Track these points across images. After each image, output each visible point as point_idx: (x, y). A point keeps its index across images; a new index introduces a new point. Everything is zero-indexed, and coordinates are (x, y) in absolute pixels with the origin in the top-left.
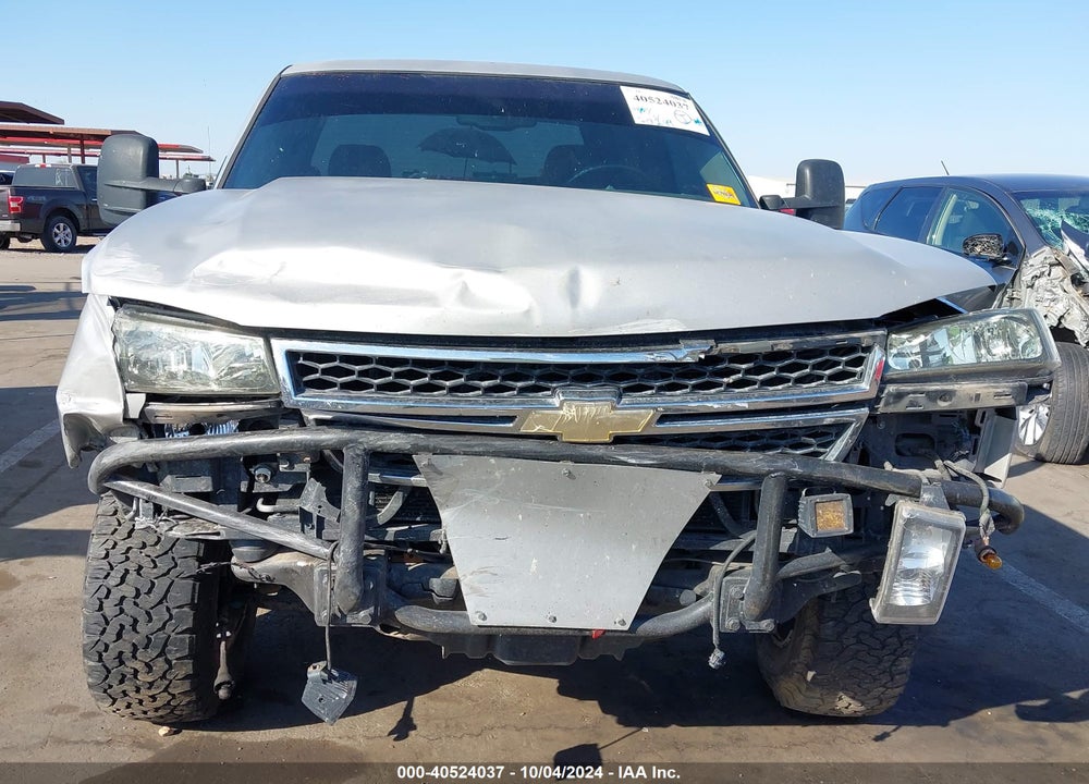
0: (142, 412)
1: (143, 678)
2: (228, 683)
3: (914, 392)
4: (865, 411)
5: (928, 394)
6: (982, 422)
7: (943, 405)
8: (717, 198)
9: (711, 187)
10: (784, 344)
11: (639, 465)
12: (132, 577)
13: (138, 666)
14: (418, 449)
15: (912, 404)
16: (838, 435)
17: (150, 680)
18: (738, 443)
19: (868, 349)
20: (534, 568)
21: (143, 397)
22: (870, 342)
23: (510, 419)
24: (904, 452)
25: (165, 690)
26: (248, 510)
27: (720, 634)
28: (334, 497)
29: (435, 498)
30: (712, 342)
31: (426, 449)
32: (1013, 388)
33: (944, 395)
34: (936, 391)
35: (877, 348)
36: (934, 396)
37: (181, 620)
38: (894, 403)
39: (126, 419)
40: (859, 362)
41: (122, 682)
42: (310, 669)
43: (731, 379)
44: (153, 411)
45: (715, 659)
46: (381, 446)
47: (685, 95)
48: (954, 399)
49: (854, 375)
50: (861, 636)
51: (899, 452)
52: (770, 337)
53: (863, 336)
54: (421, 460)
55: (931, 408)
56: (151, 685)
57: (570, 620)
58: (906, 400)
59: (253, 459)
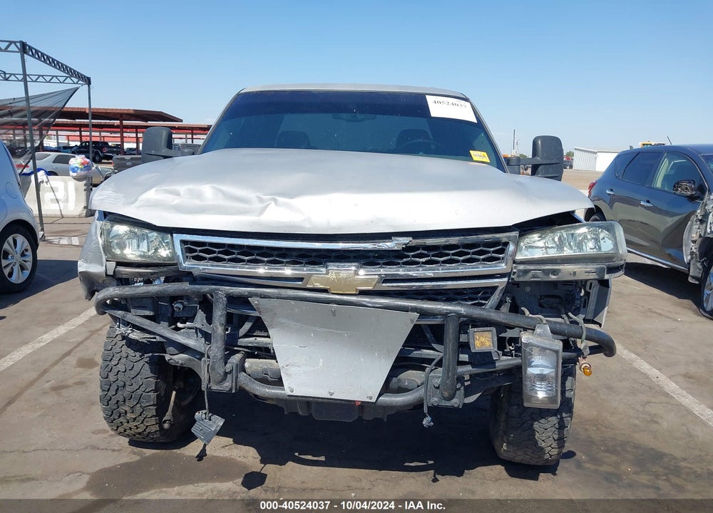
0: (114, 272)
1: (129, 416)
2: (170, 420)
3: (535, 270)
4: (505, 280)
5: (543, 270)
6: (590, 289)
7: (553, 277)
8: (475, 158)
9: (472, 152)
10: (454, 240)
11: (373, 307)
12: (123, 360)
13: (127, 409)
14: (252, 295)
15: (534, 277)
16: (492, 293)
17: (134, 417)
18: (432, 296)
19: (506, 244)
20: (321, 364)
21: (114, 264)
22: (506, 240)
23: (301, 279)
24: (545, 306)
25: (142, 423)
26: (174, 326)
27: (429, 407)
28: (209, 320)
29: (265, 323)
30: (410, 239)
31: (256, 295)
32: (596, 268)
33: (555, 272)
34: (548, 269)
35: (511, 244)
36: (546, 272)
37: (148, 385)
38: (523, 275)
39: (107, 275)
40: (502, 251)
41: (119, 417)
42: (197, 413)
43: (424, 260)
44: (119, 272)
45: (427, 421)
46: (232, 293)
47: (466, 100)
48: (560, 274)
49: (498, 259)
50: (533, 416)
51: (541, 305)
52: (445, 236)
53: (503, 237)
54: (254, 301)
55: (546, 279)
56: (135, 419)
57: (340, 395)
58: (530, 275)
59: (174, 298)
